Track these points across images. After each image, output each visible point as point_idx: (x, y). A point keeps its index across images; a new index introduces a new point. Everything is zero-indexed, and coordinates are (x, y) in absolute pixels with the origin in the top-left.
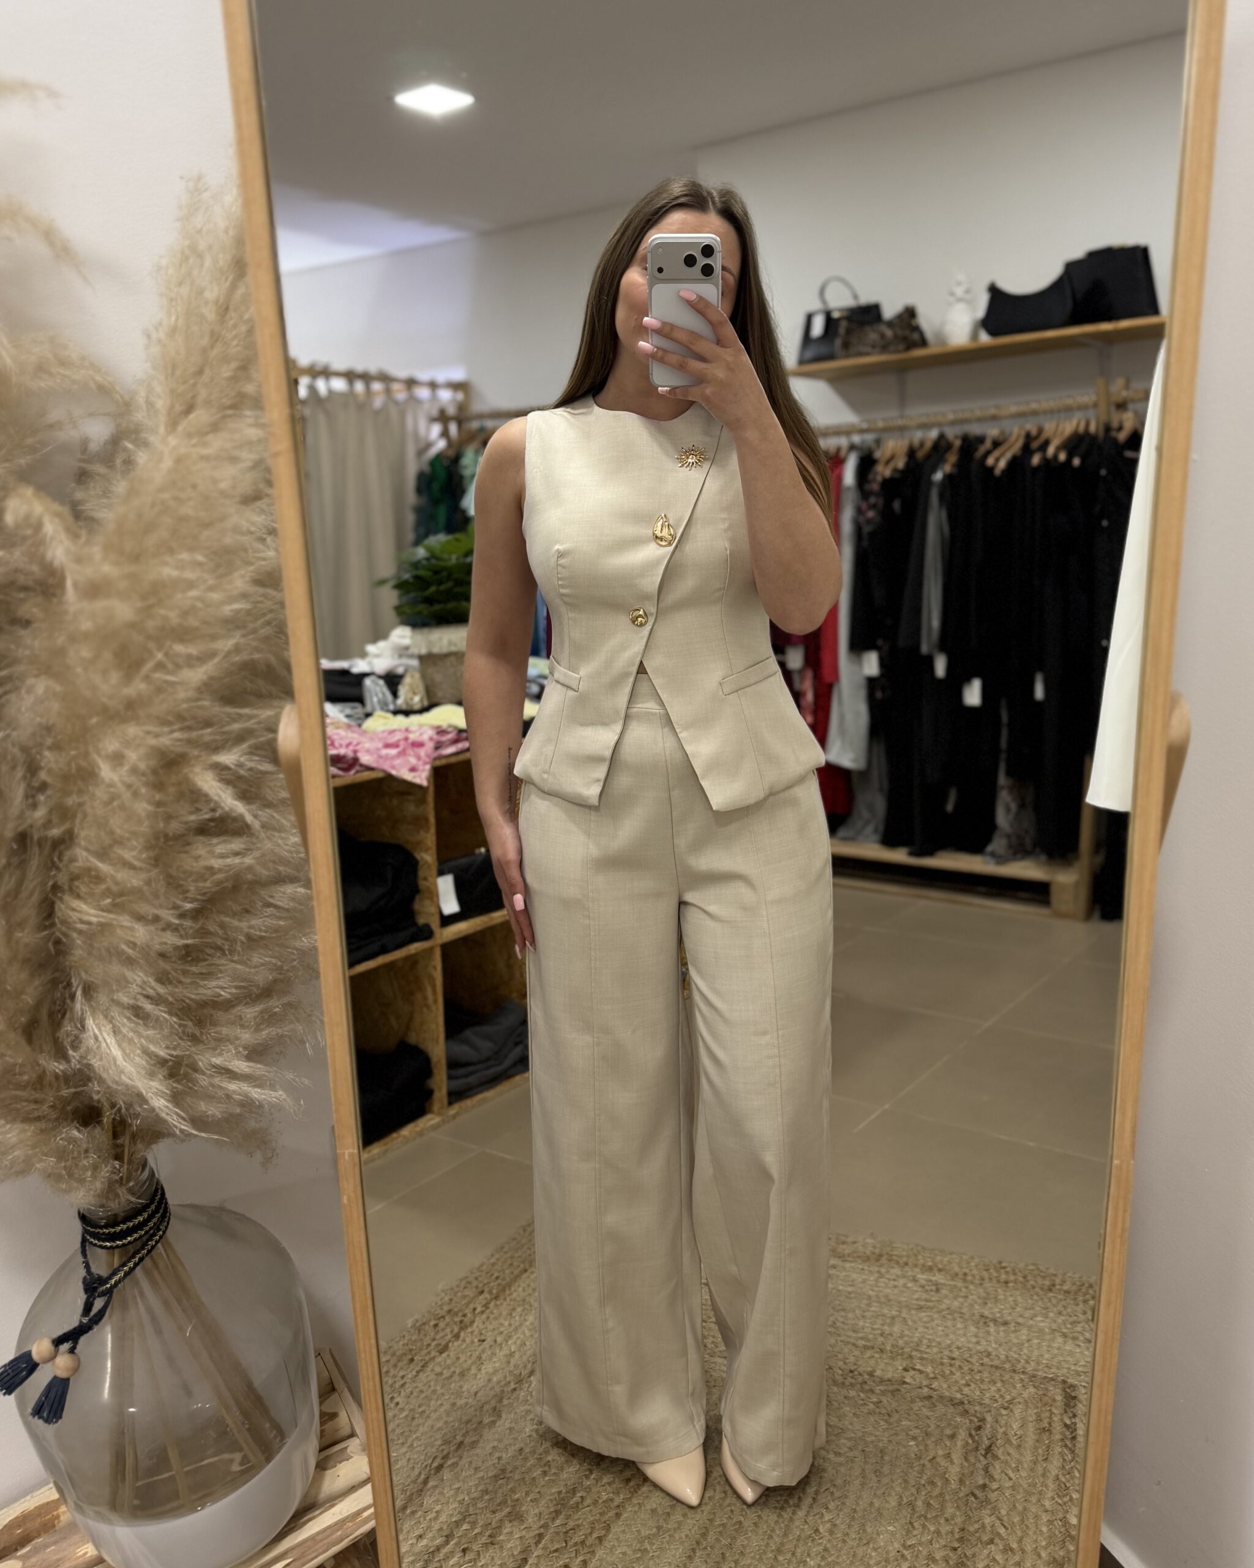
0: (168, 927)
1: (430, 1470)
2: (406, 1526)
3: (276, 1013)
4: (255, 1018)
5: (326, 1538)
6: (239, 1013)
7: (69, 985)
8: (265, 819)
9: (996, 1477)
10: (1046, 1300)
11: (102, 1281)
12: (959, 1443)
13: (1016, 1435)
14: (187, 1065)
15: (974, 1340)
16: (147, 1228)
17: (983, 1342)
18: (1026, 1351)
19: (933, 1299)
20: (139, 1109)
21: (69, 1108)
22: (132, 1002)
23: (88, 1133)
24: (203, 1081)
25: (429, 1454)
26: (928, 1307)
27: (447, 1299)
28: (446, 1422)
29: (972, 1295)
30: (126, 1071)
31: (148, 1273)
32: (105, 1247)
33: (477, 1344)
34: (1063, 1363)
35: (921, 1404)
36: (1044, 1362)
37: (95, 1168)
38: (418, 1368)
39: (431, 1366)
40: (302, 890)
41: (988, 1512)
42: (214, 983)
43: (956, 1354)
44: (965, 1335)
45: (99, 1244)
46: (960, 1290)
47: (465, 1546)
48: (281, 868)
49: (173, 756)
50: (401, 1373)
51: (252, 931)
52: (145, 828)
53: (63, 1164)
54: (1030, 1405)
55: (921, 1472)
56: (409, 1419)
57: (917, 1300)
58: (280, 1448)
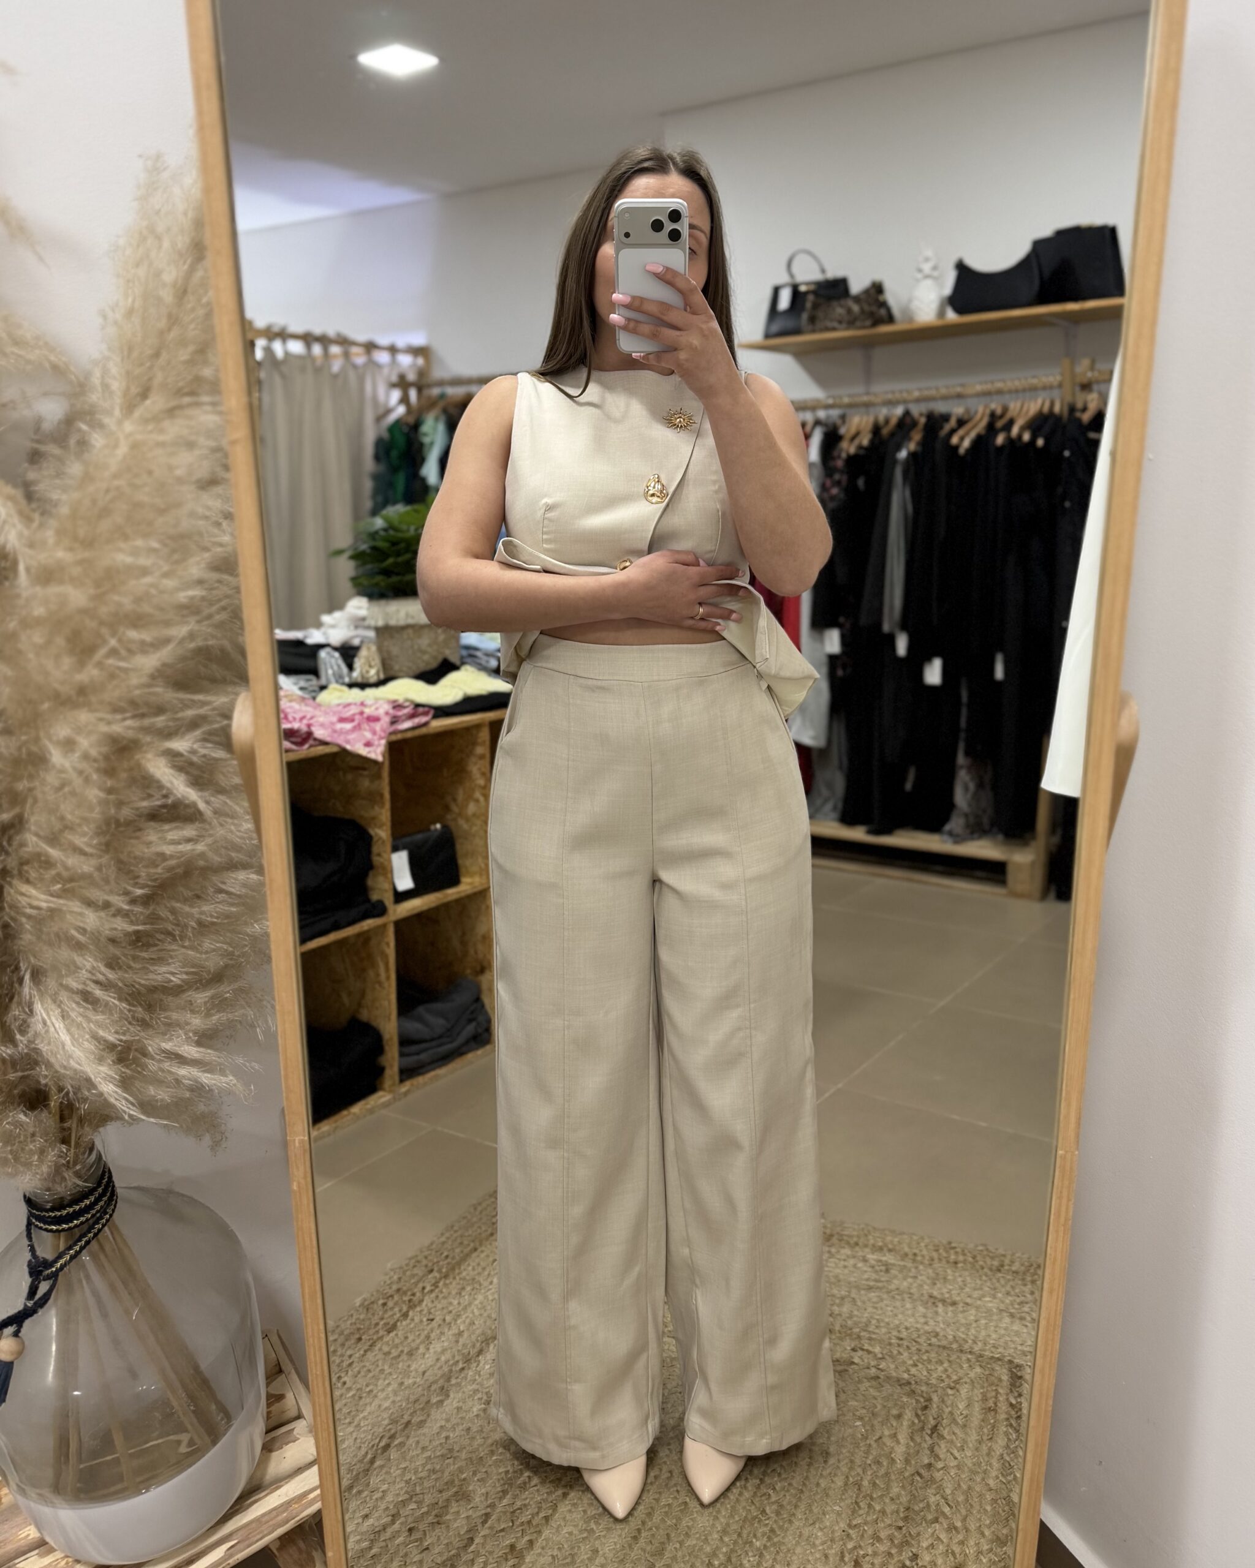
0: (119, 912)
1: (377, 1450)
2: (353, 1505)
3: (226, 998)
4: (205, 1003)
5: (272, 1520)
6: (189, 999)
7: (17, 968)
8: (218, 805)
9: (941, 1456)
10: (994, 1281)
11: (47, 1264)
12: (905, 1423)
13: (962, 1414)
14: (136, 1050)
15: (922, 1320)
16: (93, 1212)
17: (931, 1323)
18: (973, 1331)
19: (883, 1279)
20: (86, 1093)
21: (16, 1092)
22: (80, 987)
23: (35, 1117)
24: (152, 1065)
25: (376, 1434)
26: (878, 1288)
27: (396, 1277)
28: (394, 1402)
29: (921, 1275)
30: (74, 1056)
31: (94, 1257)
32: (51, 1231)
33: (425, 1323)
34: (1010, 1343)
35: (867, 1384)
36: (992, 1342)
37: (42, 1152)
38: (366, 1347)
39: (378, 1345)
40: (254, 877)
41: (933, 1491)
42: (164, 969)
43: (904, 1334)
44: (913, 1315)
45: (44, 1227)
46: (910, 1271)
47: (412, 1525)
48: (233, 854)
49: (125, 742)
50: (349, 1353)
51: (203, 917)
52: (96, 814)
53: (9, 1148)
54: (976, 1385)
55: (867, 1452)
56: (357, 1398)
57: (867, 1280)
58: (226, 1430)
